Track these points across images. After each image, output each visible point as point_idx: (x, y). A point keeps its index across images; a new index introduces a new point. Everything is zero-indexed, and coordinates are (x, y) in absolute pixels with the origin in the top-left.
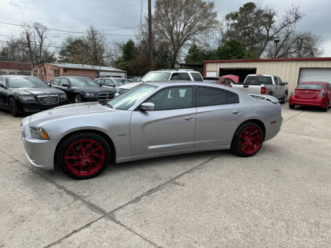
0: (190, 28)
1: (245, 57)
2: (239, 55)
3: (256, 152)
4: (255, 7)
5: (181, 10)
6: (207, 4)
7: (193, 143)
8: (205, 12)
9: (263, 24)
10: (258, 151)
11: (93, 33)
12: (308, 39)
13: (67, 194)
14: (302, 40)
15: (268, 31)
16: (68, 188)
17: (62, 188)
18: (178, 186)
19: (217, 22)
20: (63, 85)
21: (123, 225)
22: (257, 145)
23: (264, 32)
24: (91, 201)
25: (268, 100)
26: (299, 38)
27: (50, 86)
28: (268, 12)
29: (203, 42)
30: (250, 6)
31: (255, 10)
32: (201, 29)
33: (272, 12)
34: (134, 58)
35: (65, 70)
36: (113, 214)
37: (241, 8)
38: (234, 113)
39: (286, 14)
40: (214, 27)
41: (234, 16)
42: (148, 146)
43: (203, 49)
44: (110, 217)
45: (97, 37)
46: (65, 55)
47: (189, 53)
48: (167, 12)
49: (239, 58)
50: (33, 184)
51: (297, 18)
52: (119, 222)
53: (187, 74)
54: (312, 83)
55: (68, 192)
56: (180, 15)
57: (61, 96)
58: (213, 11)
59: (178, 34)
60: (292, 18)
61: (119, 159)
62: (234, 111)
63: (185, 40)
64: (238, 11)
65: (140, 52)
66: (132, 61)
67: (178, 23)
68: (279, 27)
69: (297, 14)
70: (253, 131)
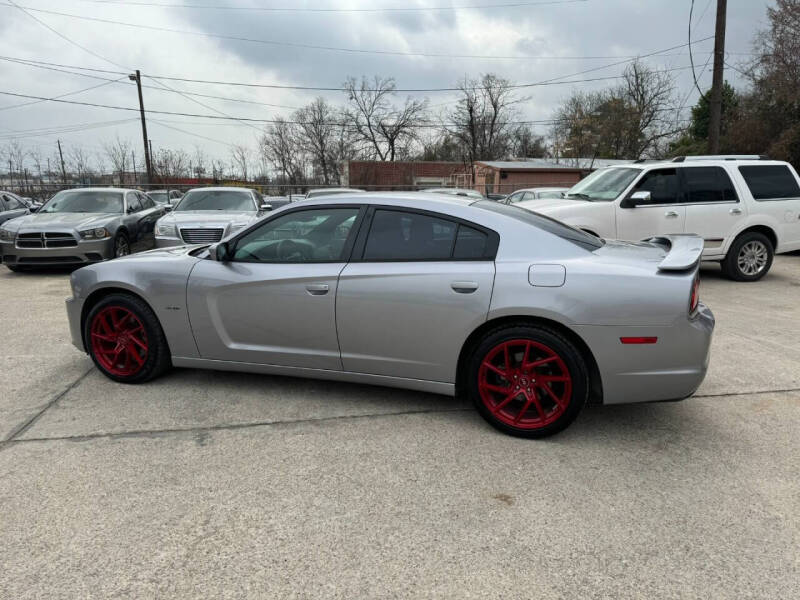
7: (337, 354)
11: (639, 77)
35: (504, 173)
42: (228, 342)
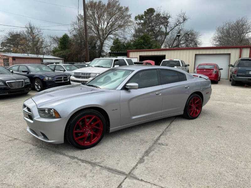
0: (112, 26)
1: (153, 47)
2: (150, 46)
3: (199, 115)
4: (154, 11)
5: (104, 12)
6: (124, 8)
7: (161, 111)
8: (122, 14)
9: (162, 23)
10: (200, 114)
11: (31, 29)
12: (192, 34)
13: (83, 162)
14: (188, 35)
15: (166, 28)
16: (79, 158)
17: (74, 158)
18: (163, 146)
19: (131, 21)
20: (23, 72)
21: (146, 182)
22: (199, 110)
23: (164, 29)
24: (107, 166)
25: (200, 77)
26: (186, 34)
27: (12, 72)
28: (165, 15)
29: (122, 36)
30: (151, 11)
31: (155, 14)
32: (120, 26)
33: (168, 15)
34: (68, 48)
35: (14, 58)
36: (132, 174)
37: (145, 12)
38: (186, 88)
39: (177, 17)
40: (129, 25)
41: (140, 17)
42: (132, 117)
43: (123, 41)
44: (131, 177)
45: (35, 31)
46: (6, 46)
47: (113, 44)
48: (93, 13)
49: (150, 48)
50: (46, 158)
51: (184, 20)
52: (142, 180)
53: (123, 59)
54: (207, 64)
55: (83, 161)
56: (104, 16)
57: (26, 81)
58: (129, 13)
59: (102, 30)
60: (181, 20)
61: (112, 129)
62: (186, 87)
63: (108, 35)
64: (144, 14)
65: (74, 44)
66: (67, 50)
67: (102, 22)
68: (173, 26)
69: (185, 17)
70: (197, 100)
